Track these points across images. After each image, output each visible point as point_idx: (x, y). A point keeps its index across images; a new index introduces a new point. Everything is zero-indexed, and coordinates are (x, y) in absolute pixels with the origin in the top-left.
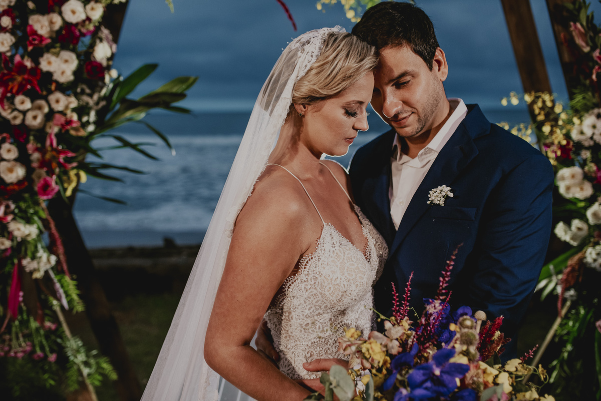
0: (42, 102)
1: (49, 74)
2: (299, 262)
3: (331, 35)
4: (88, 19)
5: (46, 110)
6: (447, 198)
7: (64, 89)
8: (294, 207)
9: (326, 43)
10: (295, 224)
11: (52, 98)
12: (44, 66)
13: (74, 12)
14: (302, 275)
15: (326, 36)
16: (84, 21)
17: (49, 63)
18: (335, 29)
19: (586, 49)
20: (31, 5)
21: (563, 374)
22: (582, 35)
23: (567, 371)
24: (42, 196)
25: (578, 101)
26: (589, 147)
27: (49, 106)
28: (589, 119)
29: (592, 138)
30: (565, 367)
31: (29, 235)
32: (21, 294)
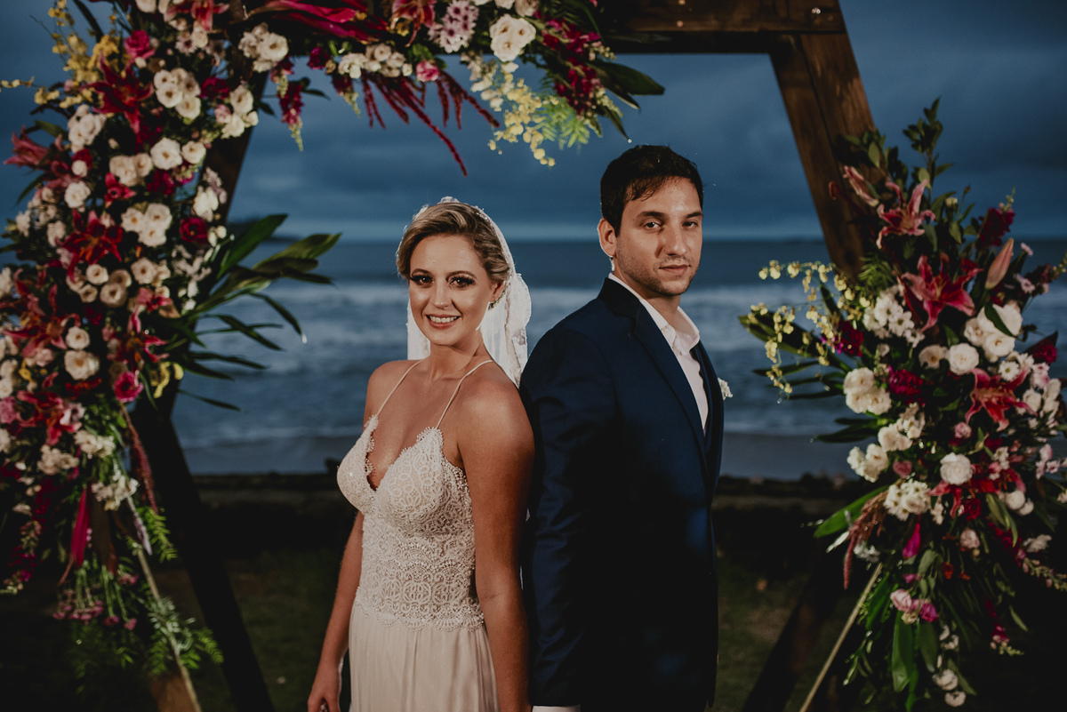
0: (123, 273)
1: (134, 235)
4: (186, 163)
5: (129, 283)
7: (154, 254)
11: (137, 267)
12: (127, 225)
13: (166, 155)
16: (180, 167)
17: (134, 220)
19: (874, 203)
20: (113, 143)
21: (863, 673)
22: (861, 184)
23: (869, 668)
24: (123, 397)
25: (868, 273)
26: (885, 341)
27: (133, 277)
28: (885, 300)
29: (886, 327)
30: (866, 663)
31: (102, 450)
32: (89, 531)
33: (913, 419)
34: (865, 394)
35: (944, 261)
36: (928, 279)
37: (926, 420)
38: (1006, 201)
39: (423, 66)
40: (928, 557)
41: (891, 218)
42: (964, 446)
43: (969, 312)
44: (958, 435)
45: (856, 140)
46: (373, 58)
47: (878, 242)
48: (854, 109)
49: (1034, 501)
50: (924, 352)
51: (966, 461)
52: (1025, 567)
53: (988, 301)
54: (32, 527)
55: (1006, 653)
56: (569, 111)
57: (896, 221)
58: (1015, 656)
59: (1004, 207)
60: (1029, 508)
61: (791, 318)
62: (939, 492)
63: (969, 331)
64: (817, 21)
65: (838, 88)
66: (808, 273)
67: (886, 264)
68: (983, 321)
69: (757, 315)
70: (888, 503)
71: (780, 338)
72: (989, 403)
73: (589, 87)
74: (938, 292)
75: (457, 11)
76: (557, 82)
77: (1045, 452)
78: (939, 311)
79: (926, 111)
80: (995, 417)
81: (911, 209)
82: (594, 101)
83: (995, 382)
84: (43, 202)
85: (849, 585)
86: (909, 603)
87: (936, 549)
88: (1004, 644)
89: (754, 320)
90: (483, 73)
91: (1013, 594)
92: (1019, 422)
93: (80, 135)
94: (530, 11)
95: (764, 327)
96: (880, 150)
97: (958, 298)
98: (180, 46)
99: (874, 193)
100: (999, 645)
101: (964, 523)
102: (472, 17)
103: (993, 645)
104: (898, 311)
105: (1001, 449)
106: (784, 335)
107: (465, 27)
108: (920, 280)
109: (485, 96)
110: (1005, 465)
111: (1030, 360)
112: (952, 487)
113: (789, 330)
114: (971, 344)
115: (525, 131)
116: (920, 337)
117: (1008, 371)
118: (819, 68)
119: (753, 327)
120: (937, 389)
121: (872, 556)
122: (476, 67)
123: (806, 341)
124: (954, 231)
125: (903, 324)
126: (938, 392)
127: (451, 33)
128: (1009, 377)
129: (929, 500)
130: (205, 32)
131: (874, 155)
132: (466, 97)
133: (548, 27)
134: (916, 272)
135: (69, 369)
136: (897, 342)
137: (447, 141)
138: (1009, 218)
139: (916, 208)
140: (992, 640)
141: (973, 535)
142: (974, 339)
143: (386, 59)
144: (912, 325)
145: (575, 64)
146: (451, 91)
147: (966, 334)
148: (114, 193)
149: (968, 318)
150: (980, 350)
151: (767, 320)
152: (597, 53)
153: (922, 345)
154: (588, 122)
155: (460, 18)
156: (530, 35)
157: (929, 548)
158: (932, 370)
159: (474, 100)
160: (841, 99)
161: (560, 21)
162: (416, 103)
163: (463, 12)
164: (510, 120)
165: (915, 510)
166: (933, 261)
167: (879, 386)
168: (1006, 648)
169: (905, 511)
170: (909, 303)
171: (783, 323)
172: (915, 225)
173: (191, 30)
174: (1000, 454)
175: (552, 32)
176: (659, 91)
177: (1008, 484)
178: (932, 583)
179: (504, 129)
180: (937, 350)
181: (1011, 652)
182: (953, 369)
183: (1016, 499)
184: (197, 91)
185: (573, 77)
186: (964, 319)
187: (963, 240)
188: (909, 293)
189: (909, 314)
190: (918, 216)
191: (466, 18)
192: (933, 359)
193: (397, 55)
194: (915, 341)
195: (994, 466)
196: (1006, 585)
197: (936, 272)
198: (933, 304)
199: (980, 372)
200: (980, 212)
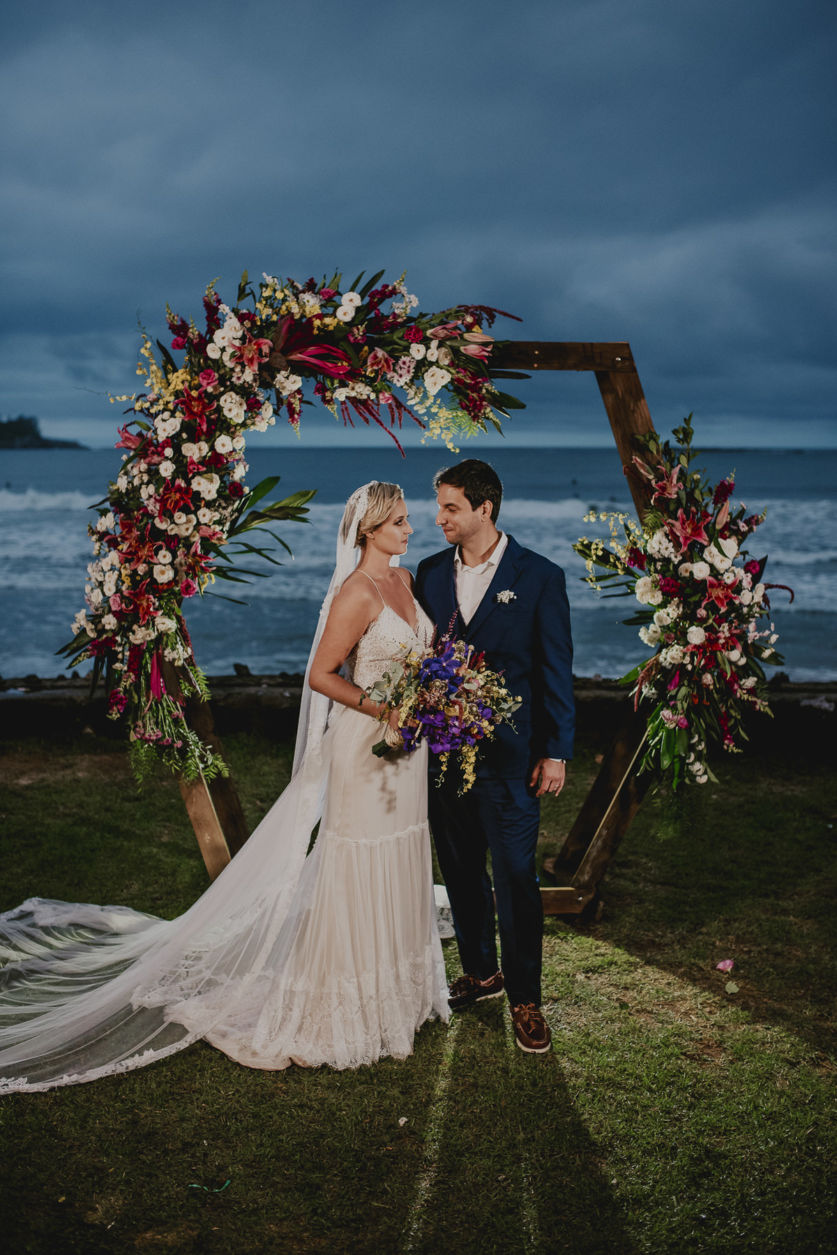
0: (193, 516)
1: (198, 493)
2: (368, 627)
3: (371, 488)
4: (234, 450)
5: (195, 523)
6: (511, 600)
7: (209, 505)
8: (367, 595)
9: (370, 494)
10: (366, 605)
11: (200, 513)
12: (195, 487)
13: (223, 445)
14: (368, 635)
15: (368, 490)
16: (231, 452)
17: (199, 484)
18: (371, 484)
19: (651, 477)
20: (184, 436)
21: (648, 768)
22: (642, 467)
23: (652, 765)
24: (186, 594)
25: (649, 518)
26: (659, 560)
27: (198, 519)
28: (659, 535)
29: (659, 551)
30: (650, 762)
31: (169, 629)
32: (161, 680)
33: (674, 607)
34: (646, 592)
35: (693, 512)
36: (683, 523)
37: (684, 608)
38: (730, 477)
39: (383, 395)
40: (684, 691)
41: (660, 487)
42: (701, 622)
43: (706, 543)
44: (699, 616)
45: (641, 438)
46: (353, 389)
47: (652, 501)
48: (642, 418)
49: (747, 656)
50: (681, 566)
51: (702, 631)
52: (738, 695)
53: (716, 536)
54: (129, 676)
55: (732, 751)
56: (467, 418)
57: (663, 489)
58: (738, 753)
59: (730, 480)
60: (743, 661)
61: (601, 546)
62: (688, 650)
63: (706, 555)
64: (619, 365)
65: (632, 405)
66: (612, 518)
67: (660, 513)
68: (713, 548)
69: (582, 544)
70: (661, 659)
71: (594, 558)
72: (718, 598)
73: (481, 406)
74: (689, 531)
75: (404, 363)
76: (460, 400)
77: (752, 627)
78: (689, 542)
79: (685, 420)
80: (719, 605)
81: (671, 482)
82: (484, 414)
83: (720, 584)
84: (141, 472)
85: (638, 709)
86: (671, 717)
87: (689, 686)
88: (731, 745)
89: (580, 548)
90: (416, 393)
91: (739, 717)
92: (736, 609)
93: (164, 430)
94: (447, 362)
95: (587, 551)
96: (657, 443)
97: (700, 535)
98: (234, 379)
99: (651, 471)
100: (728, 746)
101: (705, 669)
102: (413, 366)
103: (725, 747)
104: (665, 541)
105: (724, 624)
106: (597, 556)
107: (409, 372)
108: (678, 524)
109: (416, 408)
110: (727, 635)
111: (742, 572)
112: (695, 646)
113: (600, 553)
114: (706, 562)
115: (442, 432)
116: (680, 558)
117: (728, 578)
118: (620, 393)
119: (579, 550)
120: (688, 589)
121: (653, 694)
122: (411, 392)
123: (612, 560)
124: (697, 494)
125: (667, 549)
126: (688, 590)
127: (401, 376)
128: (729, 582)
129: (681, 655)
130: (252, 373)
131: (652, 446)
132: (405, 409)
133: (458, 372)
134: (676, 519)
135: (155, 576)
136: (667, 561)
137: (394, 437)
138: (731, 487)
139: (674, 481)
140: (724, 744)
141: (709, 676)
142: (708, 559)
143: (362, 390)
144: (673, 550)
145: (472, 392)
146: (396, 406)
147: (704, 556)
148: (194, 469)
149: (706, 547)
150: (712, 566)
151: (588, 546)
152: (487, 390)
153: (681, 563)
154: (479, 425)
155: (406, 367)
156: (448, 378)
157: (684, 685)
158: (685, 577)
159: (410, 411)
160: (634, 411)
161: (465, 370)
162: (374, 413)
163: (408, 364)
164: (432, 425)
165: (676, 662)
166: (687, 512)
167: (656, 587)
168: (732, 748)
169: (670, 663)
170: (672, 536)
171: (597, 549)
172: (672, 493)
173: (243, 372)
174: (724, 627)
175: (460, 375)
176: (523, 407)
177: (731, 646)
178: (685, 705)
179: (429, 430)
180: (687, 565)
181: (736, 751)
182: (695, 577)
183: (735, 655)
184: (245, 407)
185: (472, 400)
186: (703, 548)
187: (703, 500)
188: (671, 531)
189: (671, 544)
190: (675, 486)
191: (409, 367)
192: (686, 571)
193: (368, 388)
194: (676, 561)
195: (720, 634)
196: (736, 712)
197: (688, 518)
198: (686, 538)
199: (711, 578)
200: (714, 484)
